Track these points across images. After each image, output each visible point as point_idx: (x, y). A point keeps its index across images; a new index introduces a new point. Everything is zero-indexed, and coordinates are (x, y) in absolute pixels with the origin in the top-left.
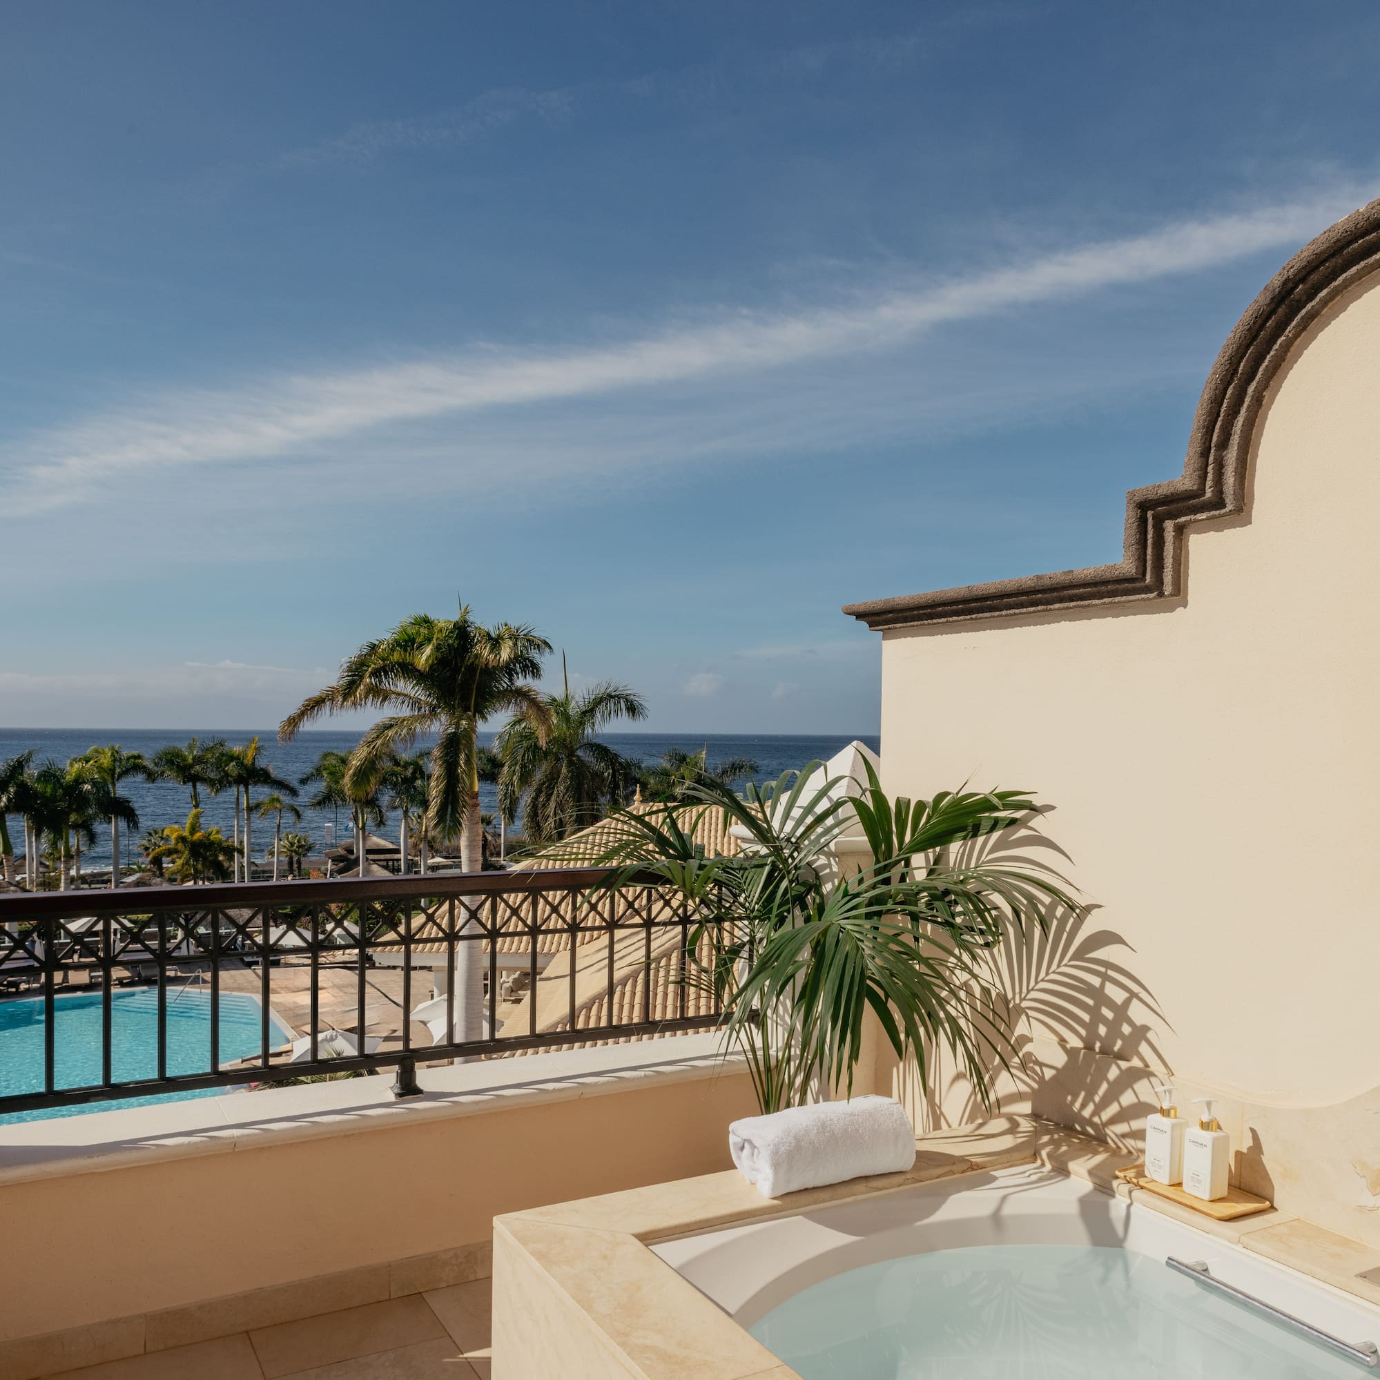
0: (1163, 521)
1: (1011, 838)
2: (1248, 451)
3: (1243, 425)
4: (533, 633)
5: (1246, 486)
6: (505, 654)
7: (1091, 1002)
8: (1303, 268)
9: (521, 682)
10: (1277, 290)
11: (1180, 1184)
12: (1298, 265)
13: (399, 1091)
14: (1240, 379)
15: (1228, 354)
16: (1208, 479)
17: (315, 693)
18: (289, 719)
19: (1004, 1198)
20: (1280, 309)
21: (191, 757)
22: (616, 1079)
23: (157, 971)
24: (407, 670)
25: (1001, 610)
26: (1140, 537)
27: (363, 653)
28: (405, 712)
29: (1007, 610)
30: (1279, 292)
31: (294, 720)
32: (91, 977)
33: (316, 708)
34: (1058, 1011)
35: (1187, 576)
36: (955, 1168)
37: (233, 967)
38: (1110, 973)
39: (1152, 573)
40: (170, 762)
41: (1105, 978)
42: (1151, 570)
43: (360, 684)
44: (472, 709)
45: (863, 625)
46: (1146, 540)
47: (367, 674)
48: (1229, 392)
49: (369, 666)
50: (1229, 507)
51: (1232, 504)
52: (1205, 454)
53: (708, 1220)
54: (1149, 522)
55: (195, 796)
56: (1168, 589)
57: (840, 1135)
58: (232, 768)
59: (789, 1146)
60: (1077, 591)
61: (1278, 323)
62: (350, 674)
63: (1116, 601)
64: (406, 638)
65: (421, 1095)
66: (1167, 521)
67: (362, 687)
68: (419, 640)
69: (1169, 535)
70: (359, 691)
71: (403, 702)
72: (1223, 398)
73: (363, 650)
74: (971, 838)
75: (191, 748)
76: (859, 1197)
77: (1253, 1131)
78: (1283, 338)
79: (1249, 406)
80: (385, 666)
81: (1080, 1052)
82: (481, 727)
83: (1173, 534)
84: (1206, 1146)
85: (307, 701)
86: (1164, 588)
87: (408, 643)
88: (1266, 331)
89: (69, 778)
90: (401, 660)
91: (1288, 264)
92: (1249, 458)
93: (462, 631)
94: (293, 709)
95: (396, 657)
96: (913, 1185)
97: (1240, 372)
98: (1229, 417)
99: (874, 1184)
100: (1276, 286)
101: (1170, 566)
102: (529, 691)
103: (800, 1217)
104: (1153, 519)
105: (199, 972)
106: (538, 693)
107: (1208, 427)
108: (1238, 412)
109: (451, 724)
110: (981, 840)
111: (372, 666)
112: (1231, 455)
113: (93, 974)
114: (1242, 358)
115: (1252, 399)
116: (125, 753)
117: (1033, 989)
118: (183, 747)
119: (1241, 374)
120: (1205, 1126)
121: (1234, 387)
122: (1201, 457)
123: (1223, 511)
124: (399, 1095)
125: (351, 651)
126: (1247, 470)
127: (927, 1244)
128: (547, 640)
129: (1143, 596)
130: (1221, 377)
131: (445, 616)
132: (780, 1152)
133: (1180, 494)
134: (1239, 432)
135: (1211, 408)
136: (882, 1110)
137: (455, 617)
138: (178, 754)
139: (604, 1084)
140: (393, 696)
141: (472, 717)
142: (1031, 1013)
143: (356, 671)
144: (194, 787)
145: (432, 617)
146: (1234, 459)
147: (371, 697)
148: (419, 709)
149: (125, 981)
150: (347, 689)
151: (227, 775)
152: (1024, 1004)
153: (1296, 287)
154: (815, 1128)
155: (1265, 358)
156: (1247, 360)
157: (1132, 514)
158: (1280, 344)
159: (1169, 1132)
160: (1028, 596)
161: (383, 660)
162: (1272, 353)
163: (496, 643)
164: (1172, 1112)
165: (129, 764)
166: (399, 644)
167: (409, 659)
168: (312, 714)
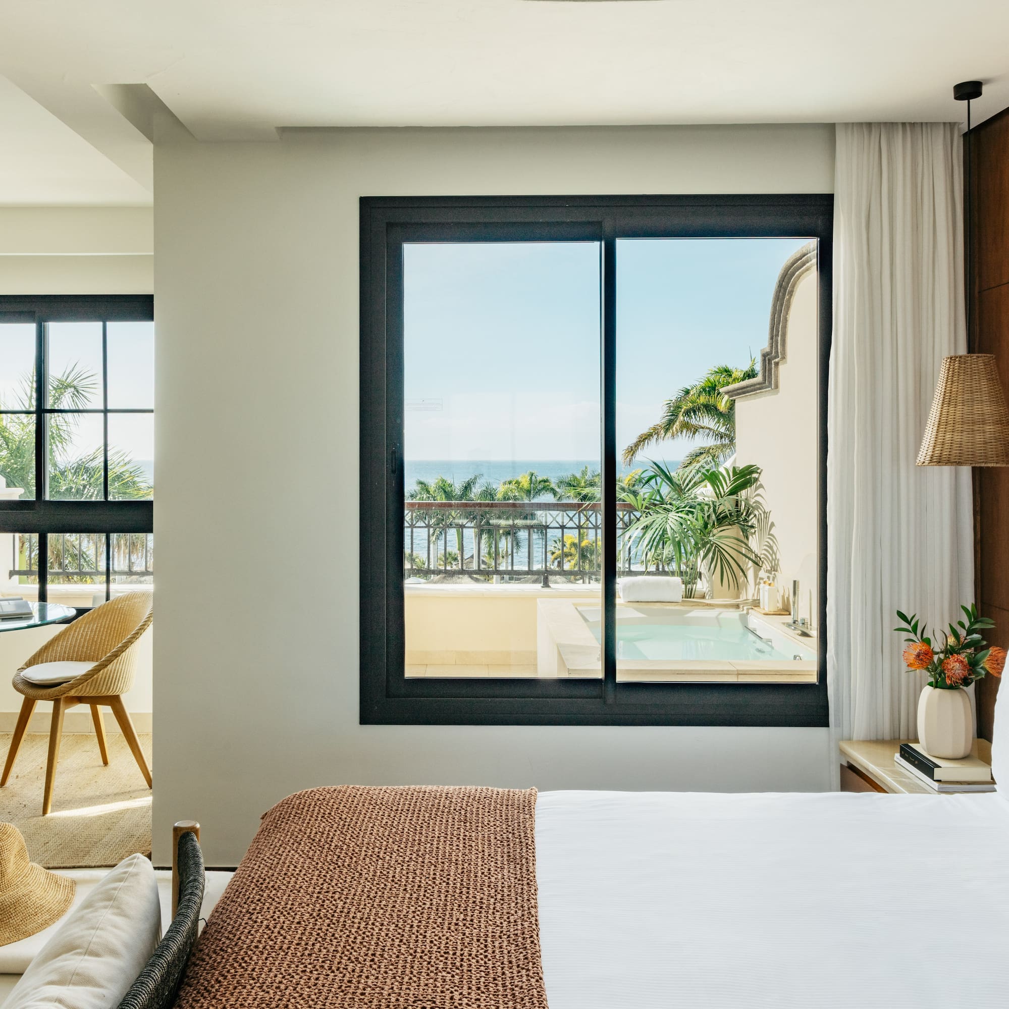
13: (542, 586)
14: (778, 312)
16: (774, 347)
17: (645, 430)
21: (584, 480)
24: (711, 409)
25: (756, 390)
27: (680, 396)
28: (710, 442)
31: (633, 448)
33: (647, 441)
39: (769, 381)
43: (676, 421)
46: (766, 368)
47: (681, 413)
49: (681, 408)
51: (781, 356)
54: (766, 361)
56: (773, 386)
61: (783, 294)
62: (669, 414)
64: (710, 385)
65: (550, 588)
66: (772, 361)
67: (677, 423)
68: (720, 387)
70: (675, 426)
71: (709, 435)
73: (680, 393)
75: (583, 474)
80: (694, 407)
83: (773, 366)
85: (640, 435)
87: (711, 389)
89: (499, 494)
90: (705, 403)
95: (703, 399)
101: (773, 378)
111: (685, 407)
116: (539, 479)
122: (771, 340)
123: (780, 359)
129: (769, 389)
131: (739, 366)
133: (768, 352)
137: (746, 365)
138: (575, 479)
140: (701, 429)
143: (673, 412)
145: (730, 367)
146: (780, 339)
147: (685, 431)
148: (721, 439)
150: (667, 425)
156: (778, 306)
158: (786, 301)
161: (692, 402)
165: (541, 486)
166: (704, 390)
167: (712, 401)
168: (644, 445)
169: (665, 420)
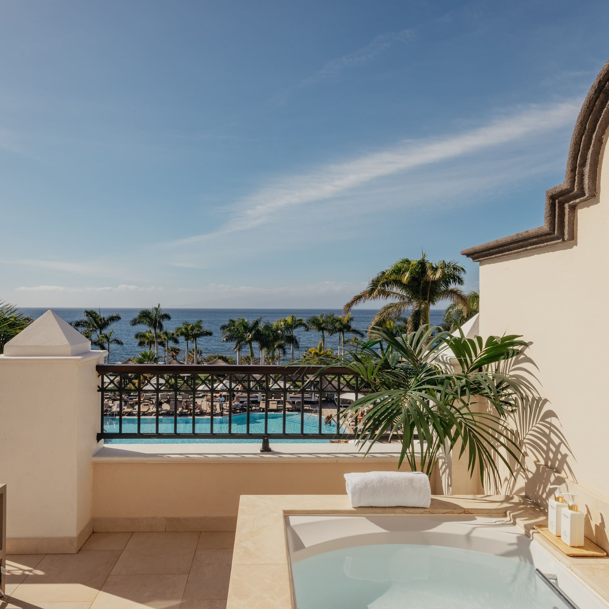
0: (564, 204)
1: (519, 359)
2: (597, 166)
3: (591, 154)
4: (457, 265)
5: (597, 184)
6: (438, 275)
7: (546, 441)
8: (606, 74)
9: (453, 286)
10: (597, 87)
11: (560, 537)
12: (603, 73)
13: (262, 449)
14: (588, 132)
15: (580, 120)
16: (576, 182)
17: (358, 294)
18: (347, 305)
19: (474, 528)
20: (601, 96)
21: (322, 320)
22: (353, 457)
23: (301, 407)
24: (398, 283)
26: (551, 213)
27: (379, 276)
28: (397, 301)
29: (514, 250)
30: (598, 87)
31: (349, 305)
32: (278, 407)
33: (358, 300)
34: (535, 444)
35: (577, 230)
36: (454, 511)
37: (331, 407)
38: (552, 428)
39: (558, 230)
40: (313, 322)
41: (551, 430)
42: (557, 229)
43: (376, 289)
44: (428, 299)
45: (470, 259)
46: (555, 214)
47: (379, 285)
48: (583, 138)
50: (587, 195)
51: (588, 193)
52: (573, 170)
53: (319, 511)
54: (556, 205)
55: (323, 337)
56: (566, 237)
57: (389, 485)
58: (337, 325)
59: (361, 486)
60: (533, 240)
61: (602, 102)
62: (372, 285)
63: (548, 244)
64: (398, 269)
65: (270, 452)
66: (566, 204)
67: (377, 291)
68: (403, 270)
69: (567, 211)
70: (375, 292)
71: (396, 297)
72: (581, 142)
73: (379, 275)
74: (506, 359)
75: (321, 316)
76: (398, 515)
77: (601, 514)
78: (606, 109)
79: (594, 144)
80: (387, 282)
81: (540, 467)
82: (432, 307)
83: (568, 210)
84: (568, 518)
85: (355, 297)
86: (565, 237)
87: (398, 271)
88: (597, 107)
89: (274, 327)
90: (394, 279)
91: (600, 73)
92: (598, 170)
93: (422, 264)
94: (349, 300)
95: (393, 277)
96: (428, 515)
97: (587, 128)
98: (585, 151)
99: (407, 510)
100: (596, 85)
101: (567, 226)
102: (457, 291)
103: (364, 518)
104: (558, 203)
105: (317, 408)
106: (461, 292)
107: (574, 157)
108: (589, 148)
109: (417, 306)
110: (510, 359)
111: (381, 282)
112: (587, 169)
113: (278, 405)
114: (587, 121)
115: (595, 141)
116: (297, 319)
117: (527, 434)
118: (318, 316)
119: (588, 129)
120: (571, 508)
121: (585, 136)
122: (571, 172)
123: (585, 197)
124: (261, 451)
125: (374, 275)
126: (597, 176)
127: (426, 541)
128: (464, 268)
129: (557, 241)
130: (578, 132)
131: (415, 259)
132: (356, 488)
133: (564, 191)
134: (590, 158)
135: (574, 148)
136: (416, 478)
137: (419, 258)
138: (317, 319)
139: (347, 458)
140: (392, 294)
141: (428, 303)
142: (527, 445)
143: (375, 284)
144: (323, 332)
145: (410, 259)
146: (588, 171)
147: (381, 295)
148: (404, 299)
149: (290, 409)
150: (370, 292)
151: (335, 328)
152: (525, 441)
153: (606, 83)
154: (377, 480)
155: (599, 120)
156: (590, 122)
157: (547, 202)
158: (605, 112)
159: (555, 508)
160: (517, 243)
161: (386, 279)
162: (602, 117)
163: (435, 269)
164: (560, 499)
165: (298, 323)
166: (394, 271)
167: (398, 278)
168: (357, 302)
169: (369, 289)
